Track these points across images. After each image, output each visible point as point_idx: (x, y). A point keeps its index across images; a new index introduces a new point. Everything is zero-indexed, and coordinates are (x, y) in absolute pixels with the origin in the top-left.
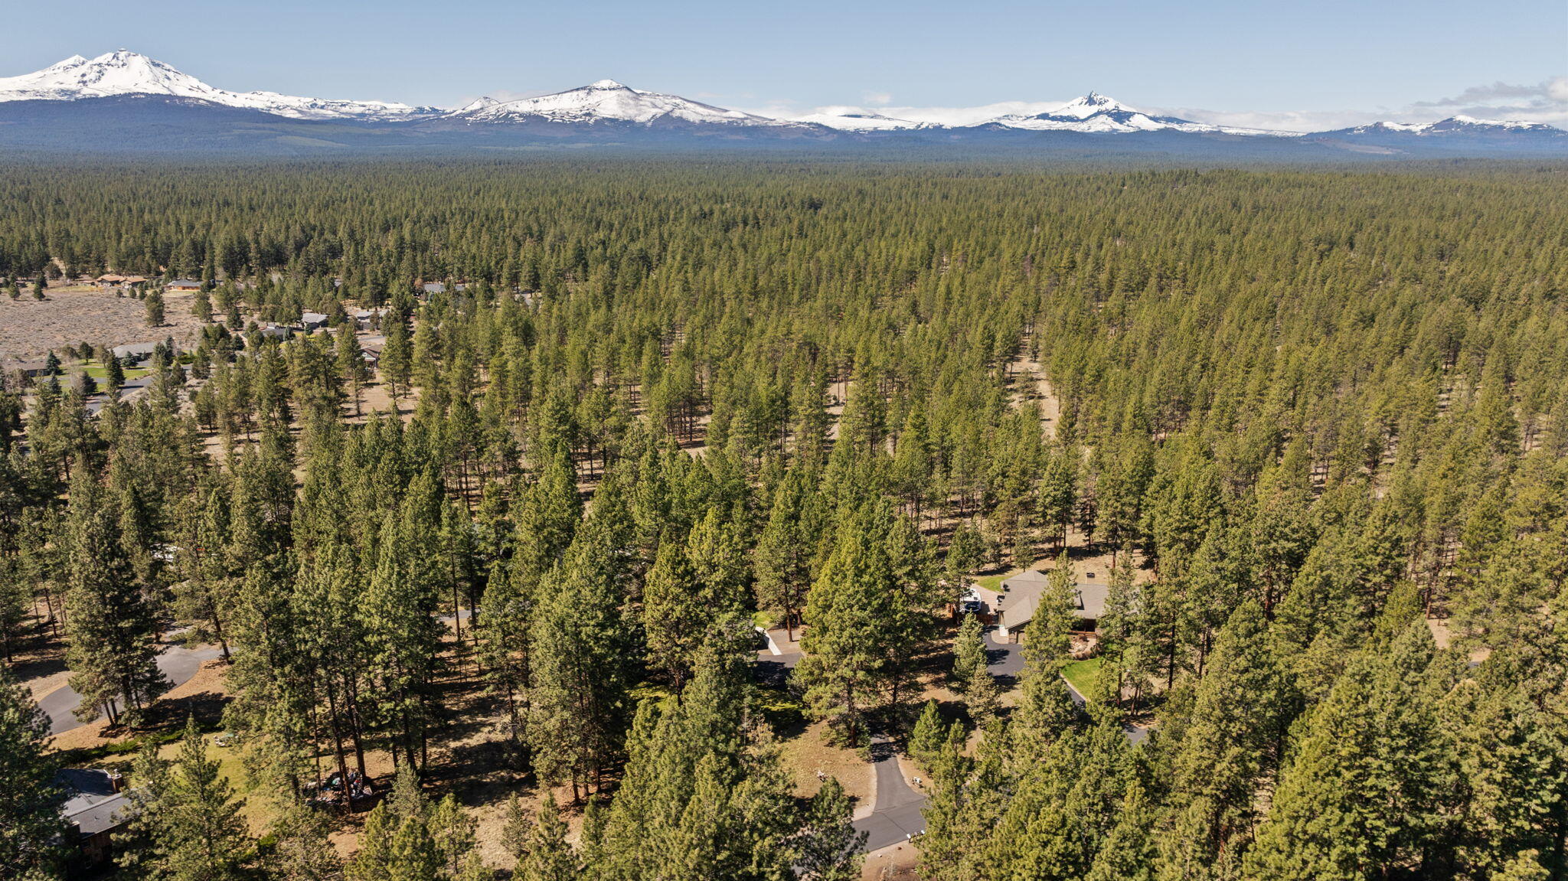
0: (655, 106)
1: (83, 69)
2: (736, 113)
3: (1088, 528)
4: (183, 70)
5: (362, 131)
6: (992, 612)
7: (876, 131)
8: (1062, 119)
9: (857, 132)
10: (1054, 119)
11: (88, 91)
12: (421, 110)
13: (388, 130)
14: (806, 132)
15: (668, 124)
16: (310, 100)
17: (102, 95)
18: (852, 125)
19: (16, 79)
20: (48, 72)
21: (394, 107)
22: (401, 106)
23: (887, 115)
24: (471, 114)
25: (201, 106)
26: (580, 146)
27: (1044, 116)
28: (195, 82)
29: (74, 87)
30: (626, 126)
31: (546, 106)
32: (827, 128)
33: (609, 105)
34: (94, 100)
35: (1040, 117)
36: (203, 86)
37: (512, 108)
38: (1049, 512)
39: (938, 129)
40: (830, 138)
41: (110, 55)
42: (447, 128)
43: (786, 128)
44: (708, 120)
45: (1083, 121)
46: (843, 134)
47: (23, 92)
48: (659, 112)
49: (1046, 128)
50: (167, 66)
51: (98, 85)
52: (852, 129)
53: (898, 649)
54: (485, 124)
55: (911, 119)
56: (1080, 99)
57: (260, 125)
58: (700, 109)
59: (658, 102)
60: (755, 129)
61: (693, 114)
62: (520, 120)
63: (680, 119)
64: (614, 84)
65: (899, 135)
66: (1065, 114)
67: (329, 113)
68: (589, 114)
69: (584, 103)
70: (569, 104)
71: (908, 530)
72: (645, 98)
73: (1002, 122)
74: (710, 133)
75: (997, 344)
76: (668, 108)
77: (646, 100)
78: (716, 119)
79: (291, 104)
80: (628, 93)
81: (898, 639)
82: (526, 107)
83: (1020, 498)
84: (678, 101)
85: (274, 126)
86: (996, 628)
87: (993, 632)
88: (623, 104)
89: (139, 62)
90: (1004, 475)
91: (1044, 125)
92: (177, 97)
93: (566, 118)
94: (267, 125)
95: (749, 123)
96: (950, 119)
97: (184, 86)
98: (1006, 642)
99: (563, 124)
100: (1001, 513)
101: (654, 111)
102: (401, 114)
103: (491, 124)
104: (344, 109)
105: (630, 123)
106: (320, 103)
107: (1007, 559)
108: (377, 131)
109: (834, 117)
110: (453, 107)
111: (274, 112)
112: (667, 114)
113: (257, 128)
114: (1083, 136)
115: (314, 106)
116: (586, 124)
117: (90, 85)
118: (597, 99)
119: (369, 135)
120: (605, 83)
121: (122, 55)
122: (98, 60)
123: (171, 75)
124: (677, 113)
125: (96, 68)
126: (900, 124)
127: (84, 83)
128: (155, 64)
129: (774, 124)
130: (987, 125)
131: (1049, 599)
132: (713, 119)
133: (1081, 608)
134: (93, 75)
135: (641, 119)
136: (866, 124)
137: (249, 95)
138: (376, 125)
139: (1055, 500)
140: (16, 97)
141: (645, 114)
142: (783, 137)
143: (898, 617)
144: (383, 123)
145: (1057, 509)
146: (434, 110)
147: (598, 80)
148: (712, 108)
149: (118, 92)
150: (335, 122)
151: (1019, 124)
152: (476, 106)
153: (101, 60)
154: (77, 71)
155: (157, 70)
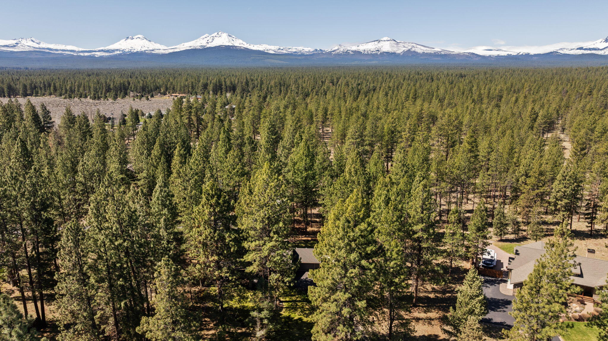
0: (404, 47)
1: (208, 38)
2: (437, 49)
3: (591, 218)
4: (238, 37)
5: (295, 57)
6: (504, 269)
7: (498, 56)
8: (590, 49)
9: (490, 56)
10: (586, 49)
11: (208, 46)
12: (316, 50)
13: (303, 57)
14: (467, 56)
15: (410, 53)
16: (278, 47)
17: (213, 46)
18: (488, 53)
19: (189, 43)
20: (198, 40)
21: (307, 49)
22: (309, 49)
23: (504, 49)
24: (334, 51)
25: (242, 49)
26: (374, 62)
27: (581, 48)
28: (241, 41)
29: (205, 45)
30: (393, 55)
31: (362, 48)
32: (477, 55)
33: (386, 47)
34: (210, 48)
35: (578, 49)
36: (244, 43)
37: (349, 49)
38: (560, 202)
39: (528, 55)
40: (477, 59)
41: (216, 33)
42: (325, 56)
43: (459, 55)
44: (426, 52)
45: (601, 50)
46: (483, 57)
48: (406, 49)
49: (581, 53)
50: (233, 36)
51: (212, 43)
52: (488, 55)
53: (391, 292)
54: (339, 55)
55: (514, 51)
56: (600, 40)
57: (261, 56)
58: (422, 48)
59: (406, 45)
60: (445, 55)
61: (420, 50)
62: (352, 53)
63: (414, 52)
64: (389, 39)
65: (509, 57)
66: (592, 47)
67: (284, 52)
68: (378, 51)
69: (377, 46)
70: (370, 47)
71: (425, 195)
72: (401, 44)
73: (559, 51)
74: (425, 57)
75: (539, 118)
76: (410, 48)
77: (401, 45)
78: (429, 52)
79: (271, 48)
80: (394, 42)
81: (391, 284)
82: (354, 48)
83: (537, 191)
84: (414, 45)
85: (265, 56)
86: (506, 282)
87: (502, 285)
88: (392, 46)
89: (225, 35)
90: (527, 176)
91: (580, 52)
92: (234, 46)
93: (369, 52)
95: (443, 53)
96: (533, 51)
97: (238, 43)
98: (511, 294)
99: (368, 54)
100: (522, 201)
101: (404, 49)
102: (309, 51)
103: (341, 55)
104: (289, 50)
105: (394, 53)
106: (282, 48)
107: (525, 233)
108: (300, 58)
109: (480, 51)
110: (327, 49)
111: (266, 51)
112: (409, 50)
113: (259, 57)
114: (601, 56)
115: (279, 49)
116: (377, 54)
118: (382, 45)
119: (297, 59)
120: (385, 39)
121: (220, 33)
122: (212, 35)
123: (234, 39)
124: (413, 49)
125: (212, 38)
126: (510, 53)
127: (208, 43)
128: (229, 36)
129: (453, 53)
130: (551, 53)
131: (544, 267)
132: (428, 52)
133: (581, 276)
134: (210, 40)
135: (399, 52)
136: (494, 53)
137: (258, 46)
138: (300, 55)
139: (564, 196)
140: (188, 48)
141: (400, 50)
142: (457, 58)
143: (392, 264)
144: (302, 55)
145: (566, 201)
146: (321, 50)
147: (383, 38)
148: (428, 47)
150: (286, 54)
151: (568, 52)
152: (336, 48)
153: (214, 35)
154: (206, 39)
155: (230, 38)
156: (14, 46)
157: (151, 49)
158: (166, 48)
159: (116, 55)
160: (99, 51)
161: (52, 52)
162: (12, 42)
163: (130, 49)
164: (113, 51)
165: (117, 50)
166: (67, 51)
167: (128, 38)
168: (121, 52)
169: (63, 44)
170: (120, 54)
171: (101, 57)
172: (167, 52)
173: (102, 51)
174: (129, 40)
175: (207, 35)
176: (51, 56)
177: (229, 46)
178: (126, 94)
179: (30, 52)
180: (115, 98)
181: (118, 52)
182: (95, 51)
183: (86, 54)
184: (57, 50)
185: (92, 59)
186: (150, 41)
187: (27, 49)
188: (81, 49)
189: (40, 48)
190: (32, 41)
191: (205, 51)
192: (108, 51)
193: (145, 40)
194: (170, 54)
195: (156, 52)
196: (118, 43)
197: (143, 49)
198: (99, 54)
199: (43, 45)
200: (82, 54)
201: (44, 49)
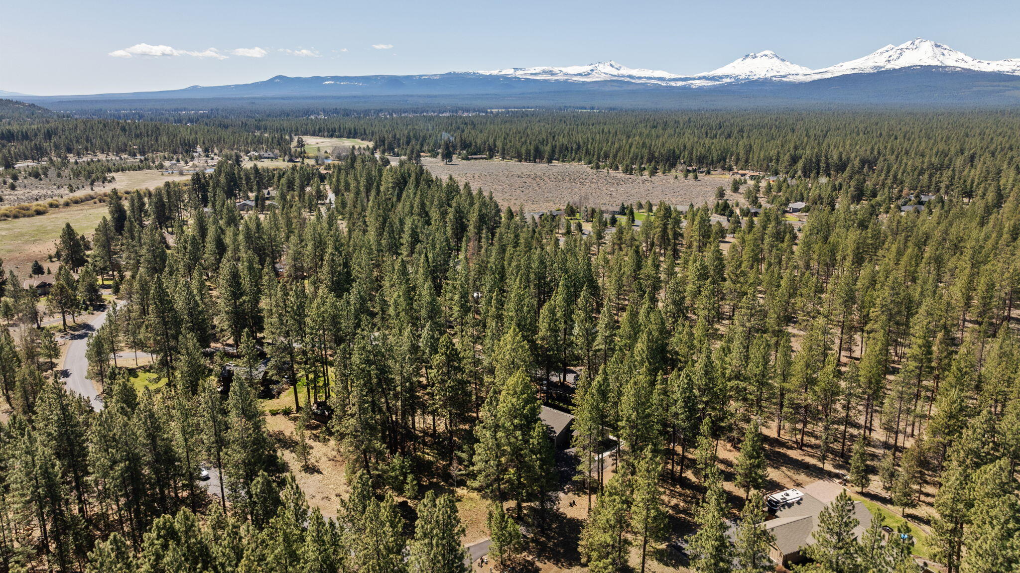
1: (891, 53)
4: (954, 48)
11: (889, 66)
17: (897, 67)
19: (853, 62)
20: (871, 56)
25: (957, 72)
28: (961, 55)
29: (882, 64)
34: (891, 71)
36: (967, 58)
41: (910, 42)
47: (854, 69)
50: (945, 46)
51: (897, 62)
57: (997, 83)
89: (927, 46)
94: (1003, 83)
97: (955, 60)
111: (1017, 73)
113: (992, 86)
117: (892, 62)
121: (917, 42)
122: (900, 47)
123: (945, 52)
125: (899, 52)
127: (889, 61)
128: (937, 46)
134: (895, 57)
140: (849, 72)
149: (907, 65)
153: (903, 46)
154: (888, 54)
155: (937, 50)
156: (589, 74)
157: (783, 74)
158: (809, 71)
159: (722, 86)
160: (699, 78)
161: (633, 81)
162: (586, 69)
163: (748, 74)
164: (721, 78)
165: (727, 76)
166: (654, 78)
167: (747, 56)
168: (733, 80)
169: (649, 68)
170: (730, 84)
171: (700, 89)
172: (808, 79)
173: (704, 78)
174: (749, 60)
175: (891, 46)
176: (630, 88)
177: (929, 66)
178: (673, 165)
179: (605, 82)
180: (653, 173)
181: (728, 80)
182: (694, 79)
183: (680, 84)
184: (640, 78)
185: (687, 92)
186: (783, 60)
187: (603, 78)
188: (673, 76)
189: (619, 76)
190: (611, 65)
191: (880, 76)
192: (712, 78)
193: (775, 59)
194: (813, 82)
195: (791, 79)
196: (731, 64)
197: (769, 75)
198: (698, 83)
199: (624, 71)
200: (673, 84)
201: (623, 76)
